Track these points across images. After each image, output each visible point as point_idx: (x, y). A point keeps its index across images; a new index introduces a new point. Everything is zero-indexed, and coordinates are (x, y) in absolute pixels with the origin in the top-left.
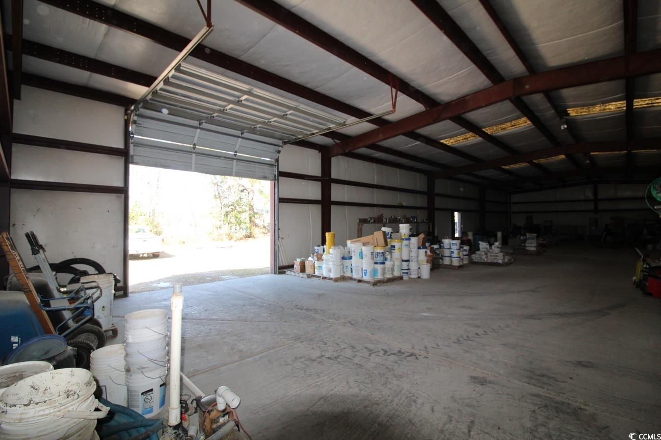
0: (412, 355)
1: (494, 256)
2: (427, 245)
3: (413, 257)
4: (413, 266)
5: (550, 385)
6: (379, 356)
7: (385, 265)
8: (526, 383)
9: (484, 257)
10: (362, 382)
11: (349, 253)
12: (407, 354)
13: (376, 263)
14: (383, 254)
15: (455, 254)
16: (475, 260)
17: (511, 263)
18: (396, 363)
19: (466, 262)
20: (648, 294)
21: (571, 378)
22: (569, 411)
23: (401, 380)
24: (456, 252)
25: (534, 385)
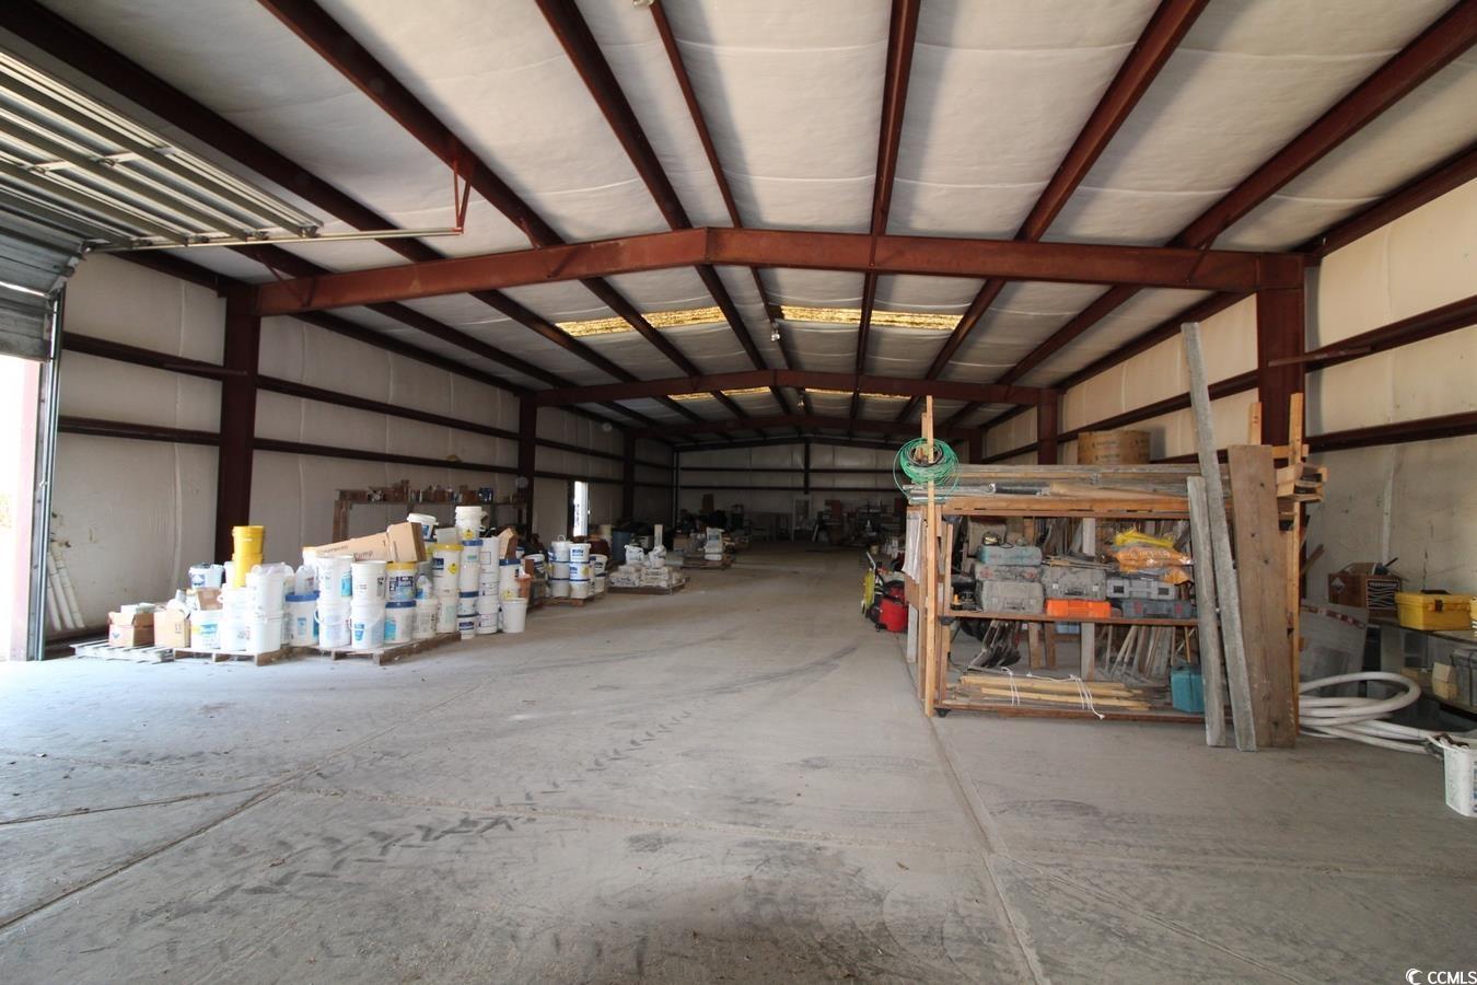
0: (496, 822)
1: (654, 574)
2: (518, 554)
3: (487, 586)
4: (487, 605)
5: (768, 816)
6: (410, 846)
7: (416, 609)
8: (730, 823)
9: (634, 577)
10: (368, 931)
11: (311, 584)
12: (485, 823)
13: (390, 605)
14: (412, 580)
15: (578, 575)
16: (618, 585)
17: (682, 587)
18: (458, 852)
19: (599, 589)
20: (881, 627)
21: (799, 795)
22: (804, 858)
23: (476, 892)
24: (580, 569)
25: (745, 824)
